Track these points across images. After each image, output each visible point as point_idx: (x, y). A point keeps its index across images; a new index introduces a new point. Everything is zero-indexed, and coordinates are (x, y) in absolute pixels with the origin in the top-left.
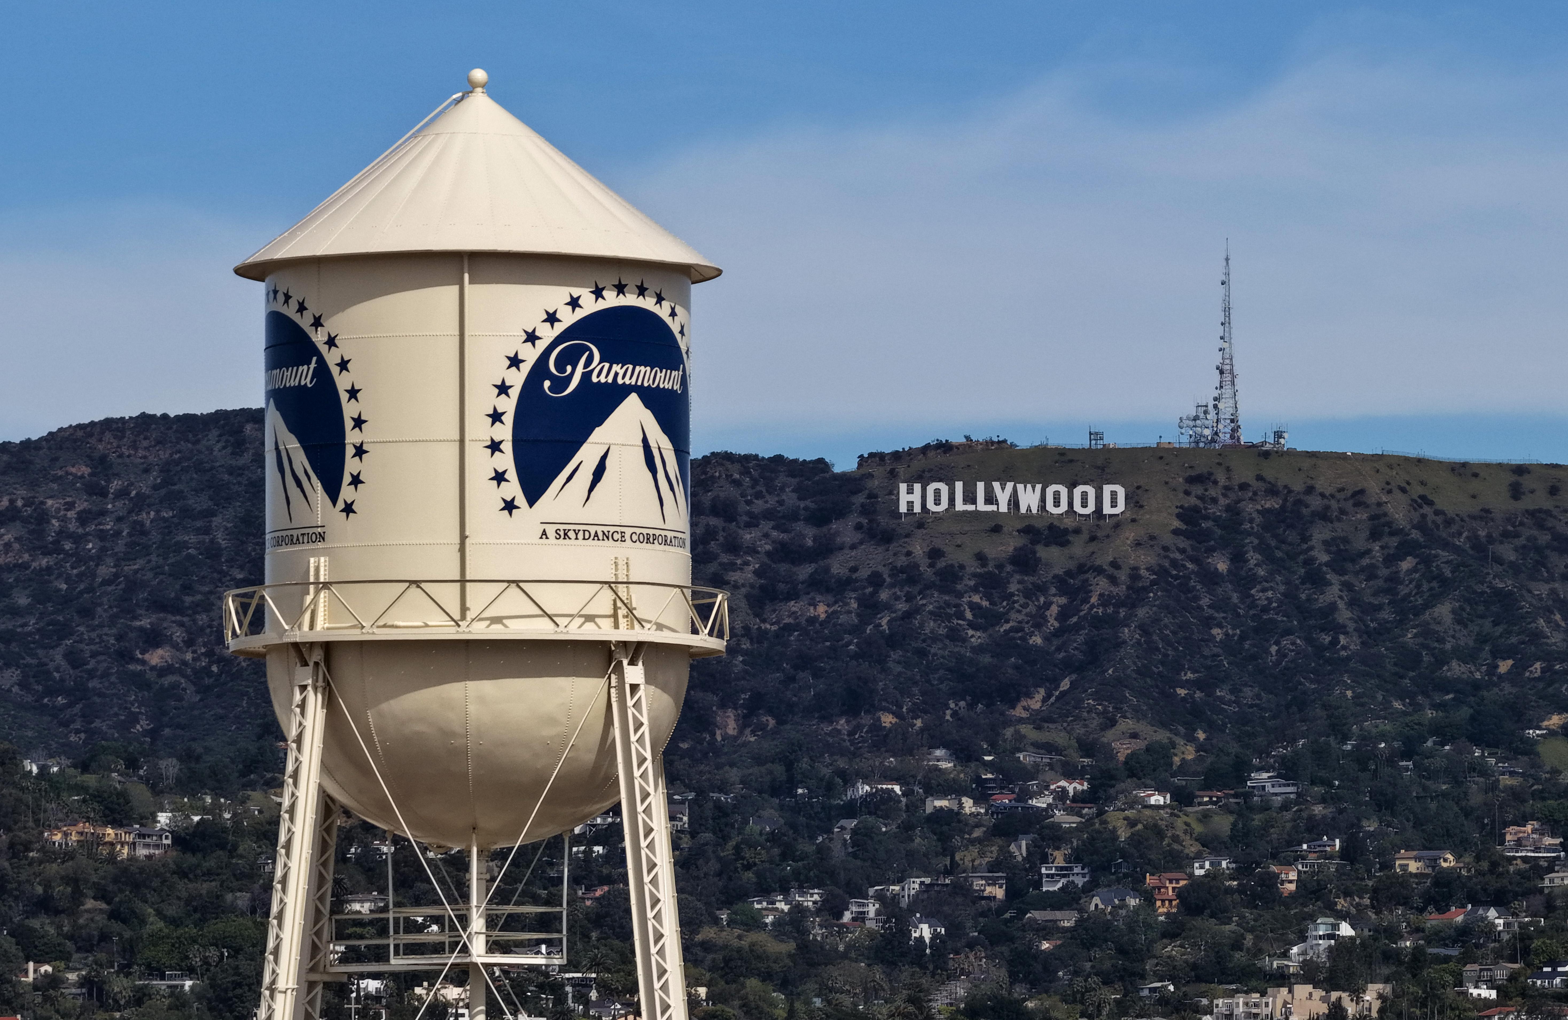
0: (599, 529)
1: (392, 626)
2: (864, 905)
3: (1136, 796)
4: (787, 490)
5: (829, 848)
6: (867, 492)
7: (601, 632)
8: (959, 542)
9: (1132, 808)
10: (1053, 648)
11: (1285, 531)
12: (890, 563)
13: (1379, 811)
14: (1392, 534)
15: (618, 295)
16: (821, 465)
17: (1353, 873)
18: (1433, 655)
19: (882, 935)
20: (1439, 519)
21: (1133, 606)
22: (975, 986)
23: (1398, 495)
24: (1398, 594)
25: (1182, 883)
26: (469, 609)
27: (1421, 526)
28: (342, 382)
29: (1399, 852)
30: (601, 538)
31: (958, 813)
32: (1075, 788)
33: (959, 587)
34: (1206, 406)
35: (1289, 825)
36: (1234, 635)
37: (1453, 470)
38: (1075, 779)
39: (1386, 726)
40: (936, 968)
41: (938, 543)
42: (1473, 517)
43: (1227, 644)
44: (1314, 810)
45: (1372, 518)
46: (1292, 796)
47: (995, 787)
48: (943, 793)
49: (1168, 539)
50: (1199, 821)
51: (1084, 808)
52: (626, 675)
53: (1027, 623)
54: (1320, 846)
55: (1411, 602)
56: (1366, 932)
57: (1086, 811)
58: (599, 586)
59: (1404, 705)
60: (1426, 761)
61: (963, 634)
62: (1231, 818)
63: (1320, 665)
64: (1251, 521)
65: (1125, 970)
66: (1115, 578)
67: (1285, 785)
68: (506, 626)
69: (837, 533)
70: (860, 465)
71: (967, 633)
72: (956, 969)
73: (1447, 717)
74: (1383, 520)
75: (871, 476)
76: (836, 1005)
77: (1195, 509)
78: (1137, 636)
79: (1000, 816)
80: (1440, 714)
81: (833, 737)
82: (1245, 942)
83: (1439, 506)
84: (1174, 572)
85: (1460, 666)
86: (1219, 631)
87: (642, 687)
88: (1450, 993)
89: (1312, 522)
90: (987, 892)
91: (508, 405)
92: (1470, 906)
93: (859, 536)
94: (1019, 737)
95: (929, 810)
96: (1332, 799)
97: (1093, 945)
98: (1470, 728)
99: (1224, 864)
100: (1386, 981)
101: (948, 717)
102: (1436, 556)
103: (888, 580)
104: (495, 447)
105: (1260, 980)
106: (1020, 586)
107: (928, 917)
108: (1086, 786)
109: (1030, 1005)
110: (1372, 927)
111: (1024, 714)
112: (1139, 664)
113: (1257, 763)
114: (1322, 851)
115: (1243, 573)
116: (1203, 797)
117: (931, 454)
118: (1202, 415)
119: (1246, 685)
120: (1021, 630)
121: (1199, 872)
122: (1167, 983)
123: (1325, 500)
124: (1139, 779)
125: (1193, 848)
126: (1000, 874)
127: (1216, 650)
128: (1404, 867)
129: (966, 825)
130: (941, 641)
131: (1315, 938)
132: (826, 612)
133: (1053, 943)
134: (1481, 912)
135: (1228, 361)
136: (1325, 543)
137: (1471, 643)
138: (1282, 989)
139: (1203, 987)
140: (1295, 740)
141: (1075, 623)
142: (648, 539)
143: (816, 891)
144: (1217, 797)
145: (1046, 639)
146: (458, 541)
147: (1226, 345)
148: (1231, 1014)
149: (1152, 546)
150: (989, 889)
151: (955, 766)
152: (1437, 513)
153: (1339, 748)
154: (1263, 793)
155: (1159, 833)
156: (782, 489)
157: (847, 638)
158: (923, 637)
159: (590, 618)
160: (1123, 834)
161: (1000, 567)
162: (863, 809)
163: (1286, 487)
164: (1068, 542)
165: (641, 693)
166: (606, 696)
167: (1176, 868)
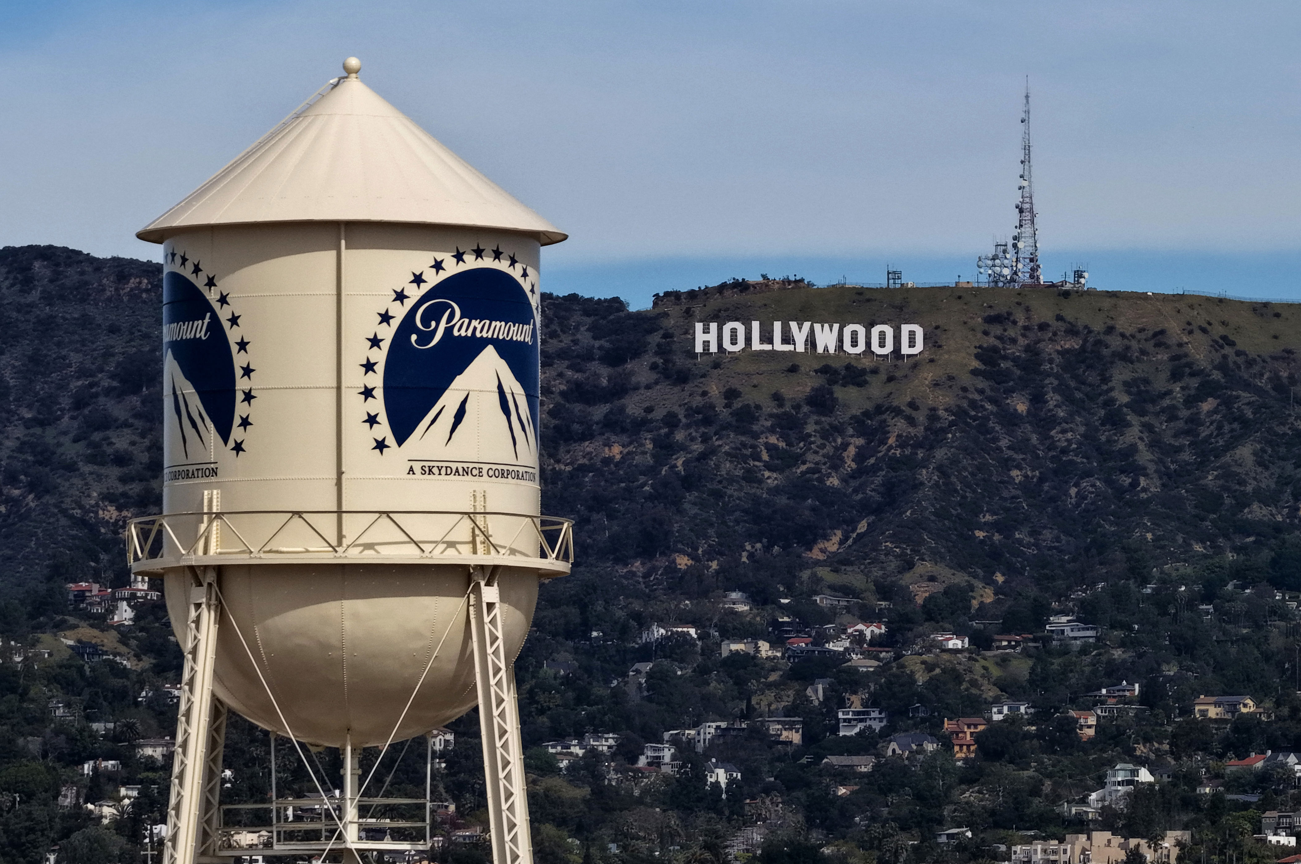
0: (460, 466)
1: (277, 552)
2: (659, 750)
3: (934, 640)
4: (582, 329)
5: (625, 693)
6: (662, 332)
7: (461, 557)
8: (755, 382)
9: (929, 651)
10: (850, 490)
11: (1084, 372)
12: (686, 404)
13: (1179, 655)
14: (1192, 375)
15: (476, 259)
16: (616, 304)
17: (1152, 719)
18: (1234, 497)
19: (678, 780)
20: (1240, 360)
21: (932, 448)
22: (772, 832)
23: (1198, 335)
24: (1199, 435)
25: (981, 728)
26: (345, 537)
27: (1222, 367)
28: (233, 335)
29: (1199, 697)
30: (461, 473)
31: (754, 657)
32: (872, 631)
33: (755, 428)
34: (1006, 245)
35: (1087, 669)
36: (1033, 478)
37: (1255, 310)
38: (873, 623)
39: (1186, 569)
40: (732, 813)
41: (735, 383)
42: (1274, 358)
43: (1026, 487)
44: (1114, 655)
45: (1174, 358)
46: (1091, 640)
47: (792, 631)
48: (740, 638)
49: (966, 380)
50: (997, 664)
51: (881, 652)
52: (483, 595)
53: (825, 464)
54: (1119, 691)
55: (1212, 443)
56: (1165, 779)
57: (883, 655)
58: (460, 516)
59: (1205, 548)
60: (1227, 604)
61: (759, 475)
62: (1030, 663)
63: (1120, 508)
64: (1051, 361)
65: (922, 816)
66: (914, 418)
67: (1084, 629)
68: (378, 552)
69: (632, 373)
70: (655, 304)
71: (763, 475)
72: (752, 815)
73: (1247, 560)
74: (1184, 361)
75: (666, 315)
76: (632, 851)
77: (995, 350)
78: (936, 478)
79: (796, 660)
80: (1242, 557)
81: (628, 579)
82: (1044, 788)
83: (1240, 346)
84: (973, 413)
85: (1261, 508)
86: (1019, 473)
87: (497, 605)
88: (1248, 841)
89: (1112, 363)
90: (783, 737)
91: (380, 356)
92: (1269, 752)
93: (654, 376)
94: (816, 580)
95: (725, 653)
96: (1132, 643)
97: (890, 791)
98: (1270, 571)
99: (1022, 709)
100: (1185, 827)
101: (744, 559)
102: (1238, 397)
103: (684, 420)
104: (368, 393)
105: (1059, 826)
106: (818, 427)
107: (723, 762)
108: (883, 629)
109: (827, 851)
110: (1170, 773)
111: (821, 557)
112: (938, 506)
113: (1056, 607)
114: (1121, 696)
115: (1042, 414)
116: (1001, 641)
117: (728, 293)
118: (1001, 255)
119: (1045, 527)
120: (819, 471)
121: (997, 717)
122: (965, 829)
123: (1126, 340)
124: (938, 622)
125: (990, 692)
126: (796, 719)
127: (1014, 492)
128: (1204, 713)
129: (762, 668)
130: (738, 482)
131: (1114, 783)
132: (621, 452)
133: (851, 788)
134: (1281, 757)
135: (1027, 200)
136: (1126, 384)
137: (1273, 486)
138: (1080, 835)
139: (1002, 833)
140: (1094, 583)
141: (873, 465)
142: (503, 474)
143: (611, 735)
144: (1016, 641)
145: (844, 480)
146: (334, 476)
147: (1025, 184)
148: (1030, 861)
149: (950, 387)
150: (785, 733)
151: (751, 609)
152: (1238, 353)
153: (1139, 591)
154: (1062, 637)
155: (957, 678)
156: (577, 328)
157: (642, 479)
158: (719, 478)
159: (451, 544)
160: (921, 678)
161: (797, 407)
162: (659, 653)
163: (1086, 327)
164: (866, 382)
165: (497, 611)
166: (466, 613)
167: (975, 713)
